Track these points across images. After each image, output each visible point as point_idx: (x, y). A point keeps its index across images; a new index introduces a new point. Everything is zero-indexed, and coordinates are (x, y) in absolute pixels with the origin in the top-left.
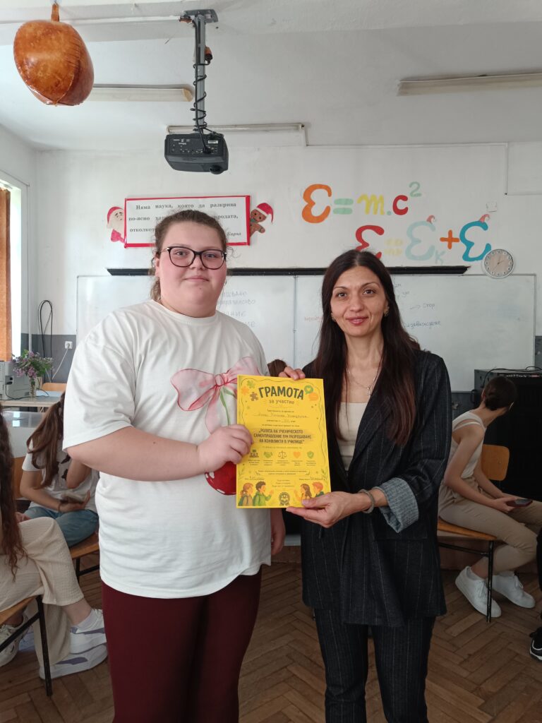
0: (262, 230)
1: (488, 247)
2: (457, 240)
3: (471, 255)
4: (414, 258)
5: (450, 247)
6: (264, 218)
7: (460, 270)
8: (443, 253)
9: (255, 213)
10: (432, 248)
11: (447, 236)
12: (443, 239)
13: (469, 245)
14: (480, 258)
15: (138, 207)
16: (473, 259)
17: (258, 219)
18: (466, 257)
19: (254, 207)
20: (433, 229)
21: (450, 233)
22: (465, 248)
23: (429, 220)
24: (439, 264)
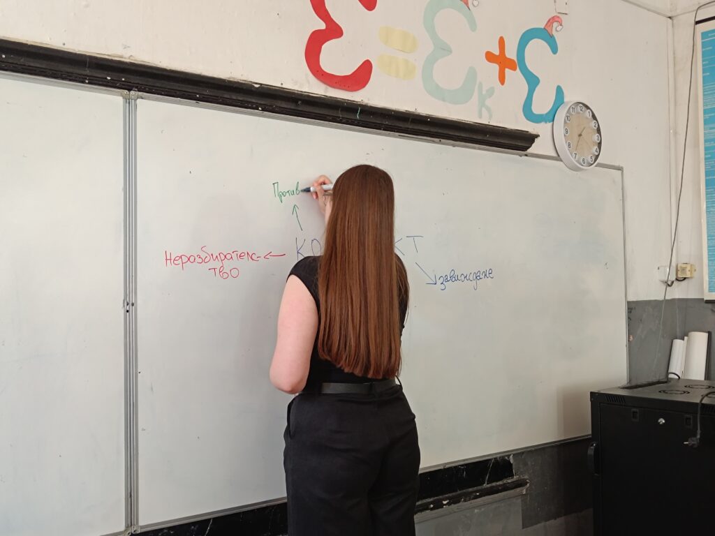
1: (559, 91)
2: (511, 65)
5: (502, 80)
7: (518, 142)
8: (491, 92)
10: (472, 75)
11: (496, 50)
12: (490, 57)
13: (533, 81)
16: (539, 119)
18: (528, 111)
20: (473, 25)
21: (502, 42)
22: (524, 87)
24: (485, 120)
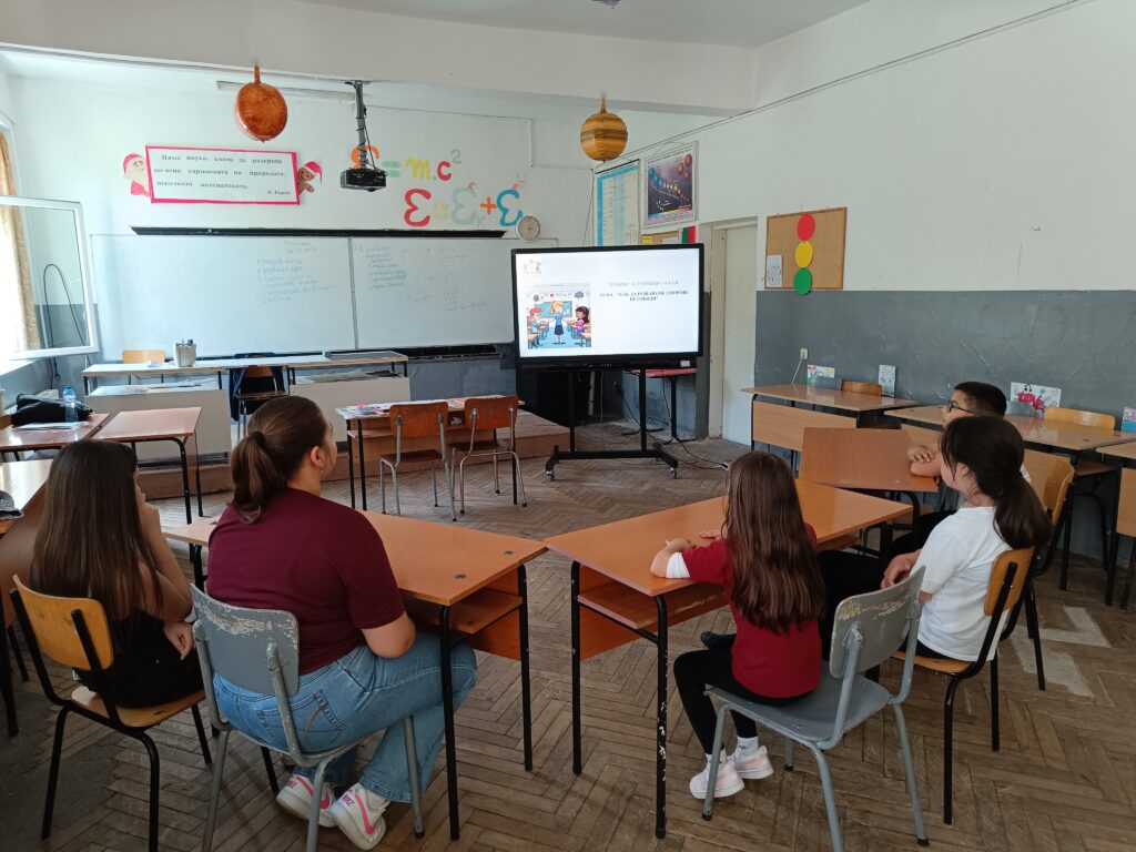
0: (310, 189)
1: (520, 212)
2: (494, 206)
3: (506, 221)
4: (459, 222)
5: (489, 212)
6: (313, 177)
7: (498, 234)
8: (484, 218)
9: (302, 171)
10: (474, 213)
11: (486, 203)
12: (483, 205)
13: (505, 211)
14: (514, 223)
15: (165, 157)
16: (508, 225)
17: (305, 177)
18: (502, 222)
19: (302, 164)
20: (474, 195)
21: (489, 199)
22: (500, 214)
23: (470, 187)
24: (481, 228)
